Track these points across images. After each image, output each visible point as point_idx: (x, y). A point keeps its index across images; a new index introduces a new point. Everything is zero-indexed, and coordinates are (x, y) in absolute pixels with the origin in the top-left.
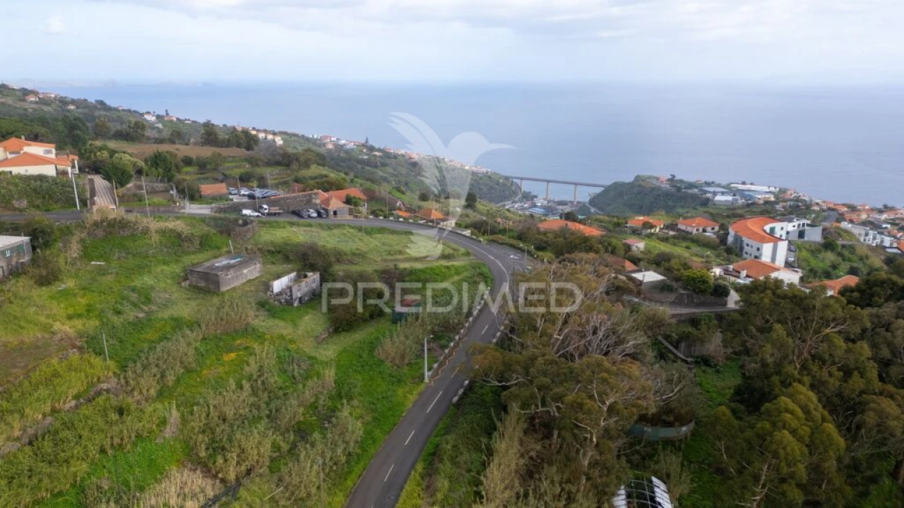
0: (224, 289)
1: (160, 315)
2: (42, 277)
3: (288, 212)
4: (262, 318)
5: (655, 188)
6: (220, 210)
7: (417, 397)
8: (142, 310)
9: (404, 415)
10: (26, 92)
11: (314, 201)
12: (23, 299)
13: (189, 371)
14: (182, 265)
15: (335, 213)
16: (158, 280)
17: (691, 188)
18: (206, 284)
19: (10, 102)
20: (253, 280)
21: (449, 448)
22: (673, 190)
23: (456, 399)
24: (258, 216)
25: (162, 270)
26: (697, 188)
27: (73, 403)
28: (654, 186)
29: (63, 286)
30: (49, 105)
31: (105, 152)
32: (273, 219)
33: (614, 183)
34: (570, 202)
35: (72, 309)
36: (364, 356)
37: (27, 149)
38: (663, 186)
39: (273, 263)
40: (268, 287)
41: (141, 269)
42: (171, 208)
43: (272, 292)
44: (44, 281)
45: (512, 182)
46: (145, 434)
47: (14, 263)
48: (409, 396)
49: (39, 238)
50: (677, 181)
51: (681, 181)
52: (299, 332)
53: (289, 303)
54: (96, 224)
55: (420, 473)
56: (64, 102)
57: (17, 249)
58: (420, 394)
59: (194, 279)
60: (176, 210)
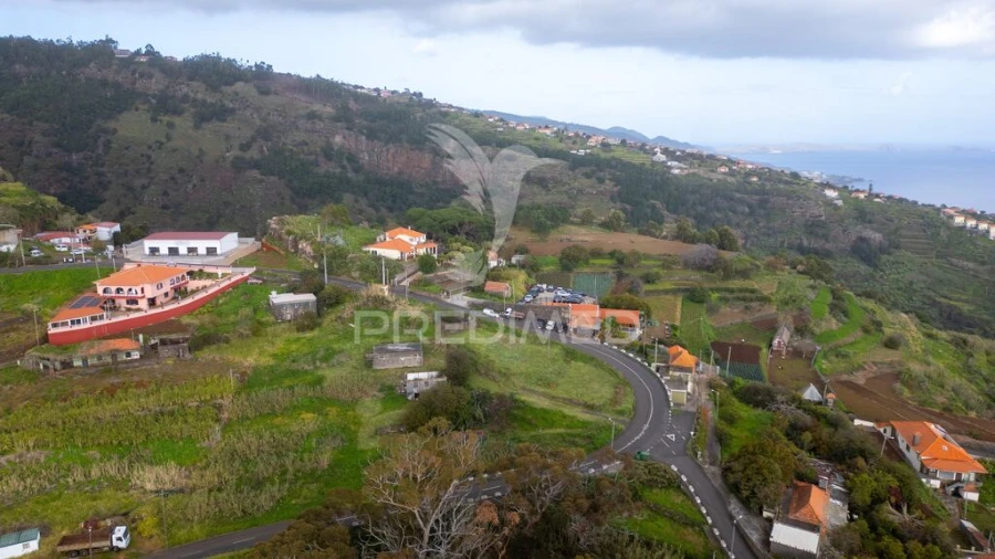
0: (377, 367)
4: (375, 399)
19: (702, 173)
20: (401, 368)
30: (734, 176)
37: (399, 236)
43: (400, 382)
46: (193, 437)
47: (299, 313)
53: (405, 394)
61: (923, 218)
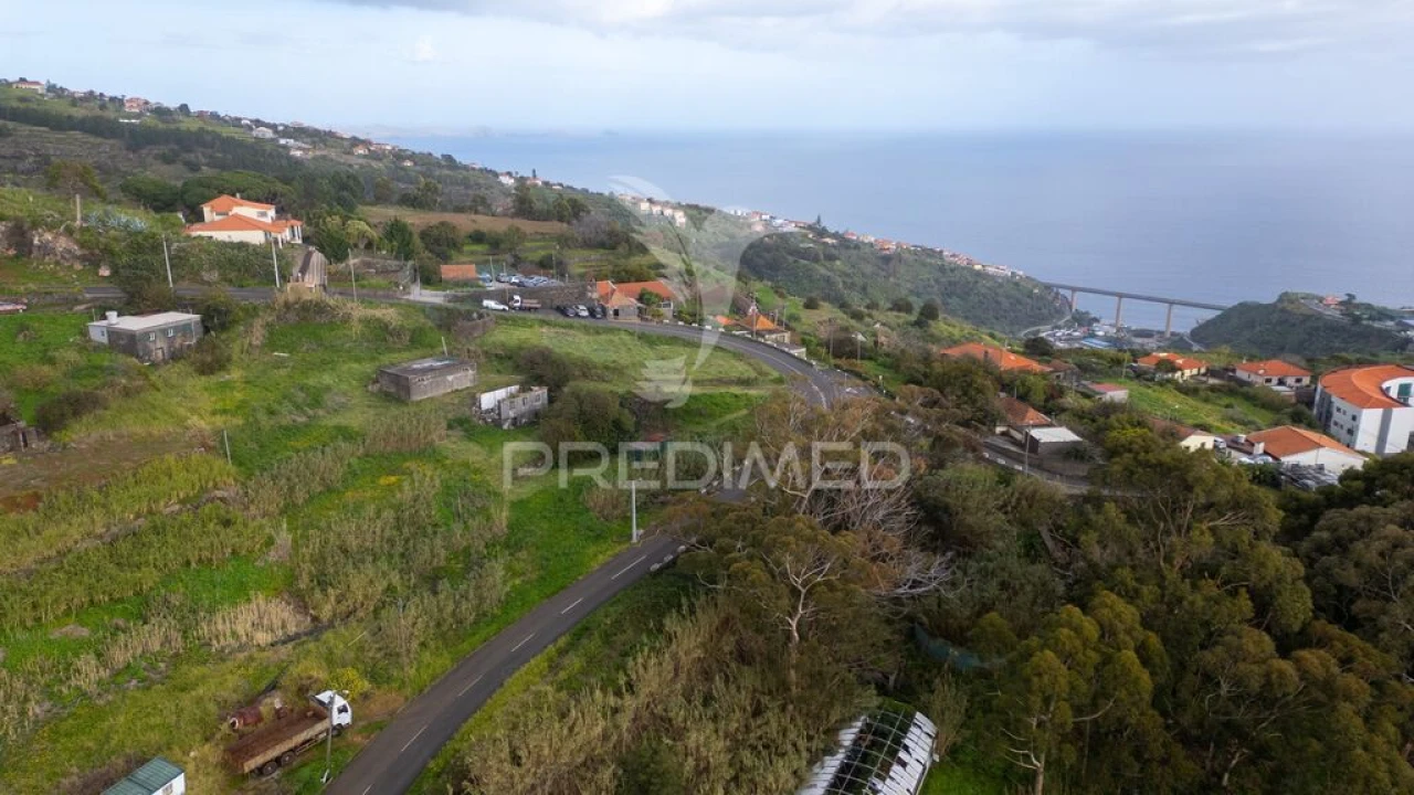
0: (416, 398)
1: (324, 422)
2: (203, 363)
3: (551, 308)
4: (454, 439)
5: (1312, 316)
6: (456, 299)
7: (611, 559)
8: (305, 413)
9: (580, 578)
10: (355, 142)
11: (590, 294)
12: (173, 387)
13: (329, 490)
14: (377, 363)
15: (616, 313)
16: (340, 380)
17: (1380, 319)
18: (395, 390)
19: (333, 155)
20: (461, 391)
21: (609, 622)
22: (1346, 320)
23: (656, 566)
24: (504, 310)
25: (350, 368)
26: (1392, 318)
27: (177, 507)
28: (1309, 313)
29: (227, 376)
30: (380, 160)
31: (337, 218)
32: (521, 314)
33: (1241, 304)
34: (1159, 332)
35: (221, 403)
36: (568, 500)
37: (237, 210)
38: (1329, 313)
39: (499, 372)
40: (475, 401)
41: (324, 365)
42: (391, 293)
43: (480, 408)
44: (206, 369)
45: (1057, 294)
46: (244, 552)
47: (177, 345)
48: (599, 557)
49: (215, 319)
50: (1358, 306)
51: (1369, 307)
52: (492, 460)
53: (498, 423)
54: (287, 306)
55: (560, 648)
56: (399, 155)
57: (183, 329)
58: (616, 556)
59: (384, 381)
60: (398, 294)
61: (609, 207)
